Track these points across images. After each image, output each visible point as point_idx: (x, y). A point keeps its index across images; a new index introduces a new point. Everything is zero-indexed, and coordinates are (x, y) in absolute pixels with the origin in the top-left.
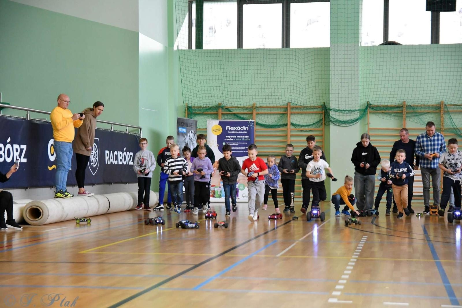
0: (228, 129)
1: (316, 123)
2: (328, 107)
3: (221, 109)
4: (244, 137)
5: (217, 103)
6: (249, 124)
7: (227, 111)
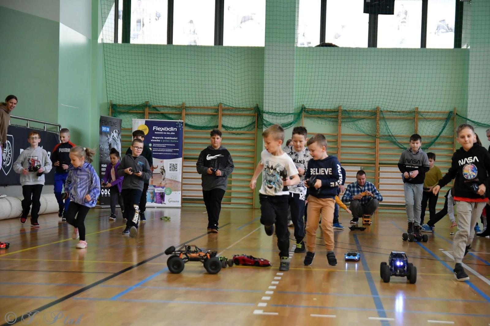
0: (154, 129)
1: (248, 126)
2: (261, 109)
3: (148, 107)
4: (172, 138)
5: (144, 101)
6: (178, 125)
7: (154, 110)
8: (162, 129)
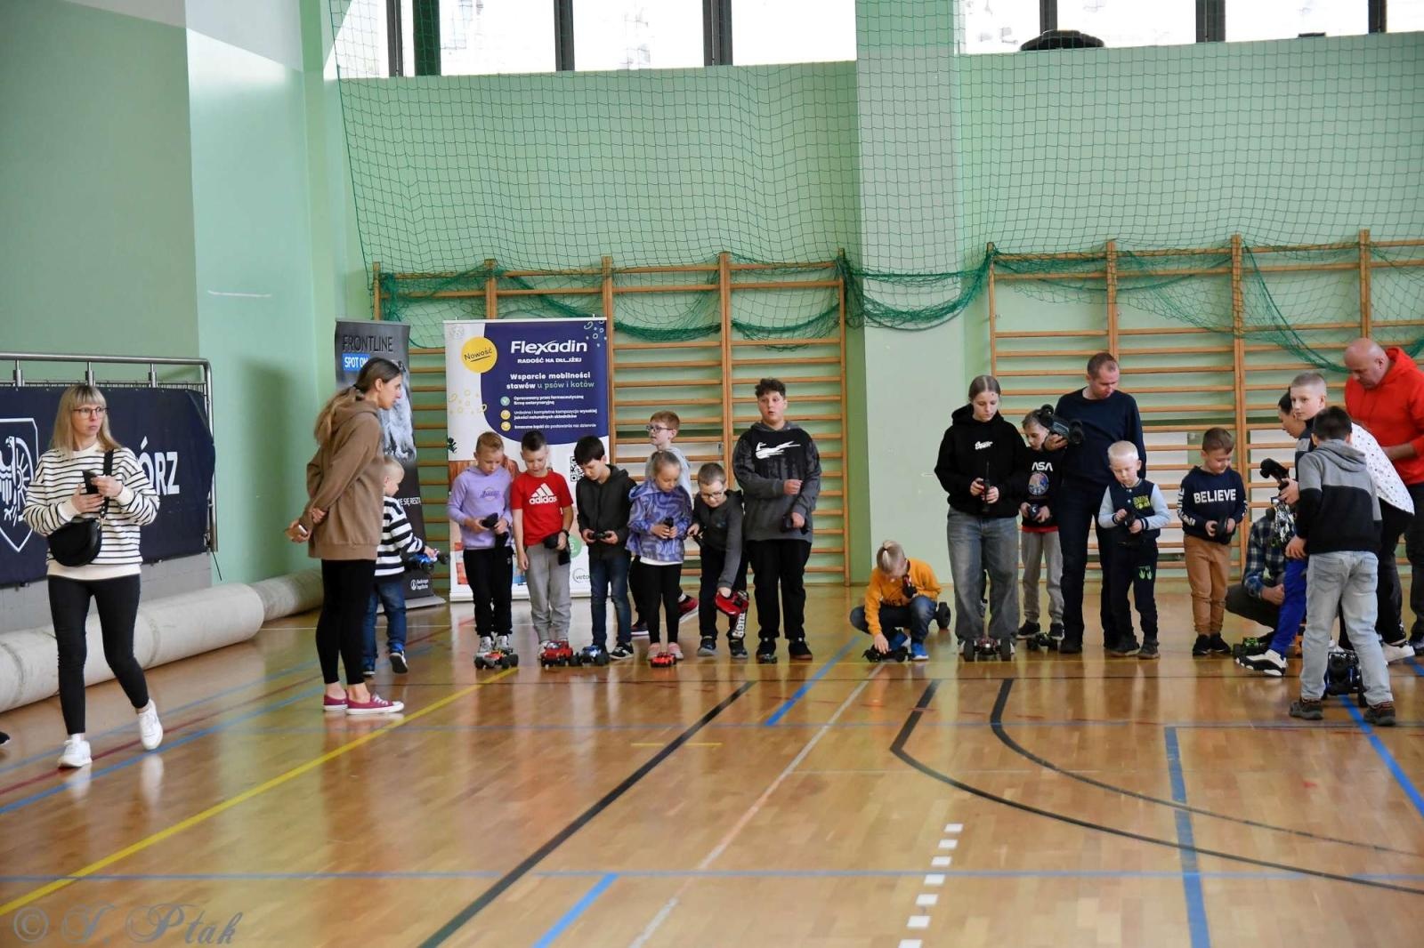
0: (516, 350)
1: (817, 319)
2: (856, 266)
3: (494, 279)
4: (573, 376)
5: (480, 260)
6: (591, 332)
7: (516, 285)
8: (538, 347)
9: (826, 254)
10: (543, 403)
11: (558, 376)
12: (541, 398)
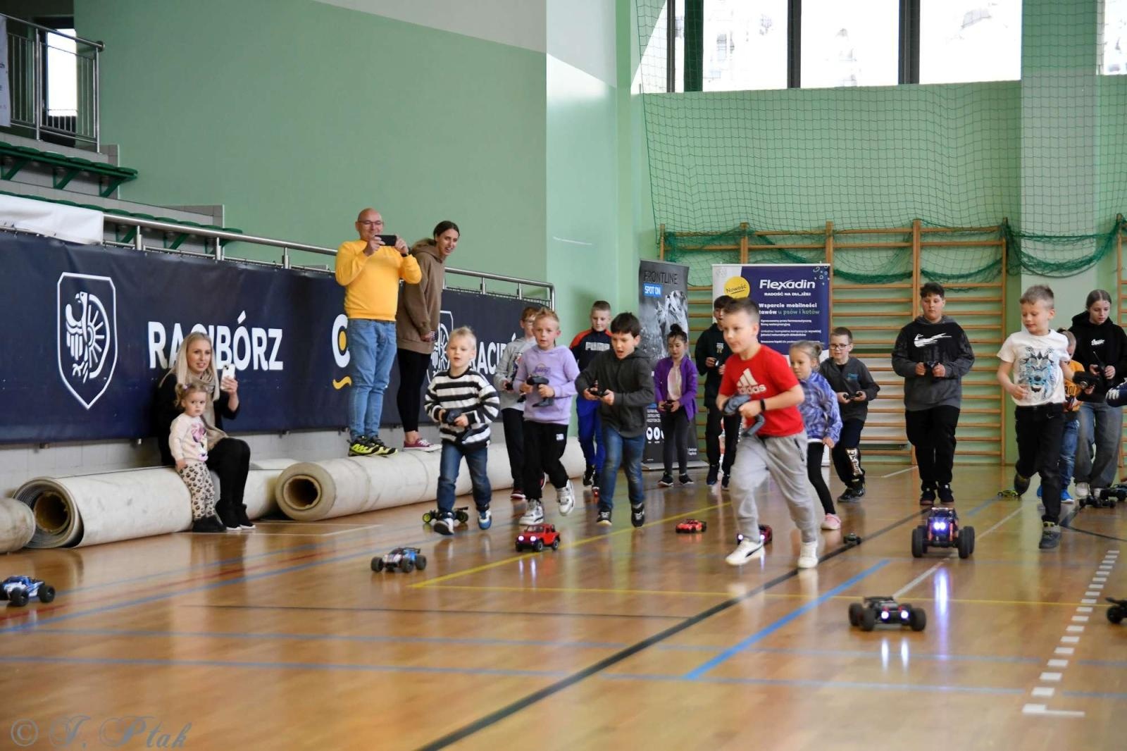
0: (764, 286)
1: (984, 270)
2: (1016, 230)
3: (747, 238)
4: (804, 306)
5: (737, 223)
6: (818, 275)
7: (763, 241)
8: (780, 284)
9: (994, 221)
10: (782, 325)
11: (793, 306)
12: (781, 321)
